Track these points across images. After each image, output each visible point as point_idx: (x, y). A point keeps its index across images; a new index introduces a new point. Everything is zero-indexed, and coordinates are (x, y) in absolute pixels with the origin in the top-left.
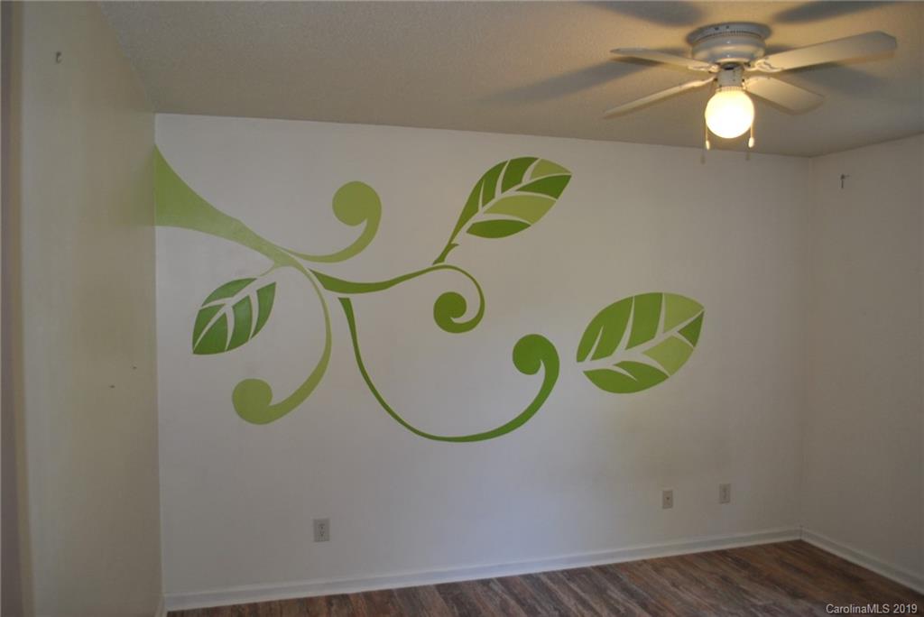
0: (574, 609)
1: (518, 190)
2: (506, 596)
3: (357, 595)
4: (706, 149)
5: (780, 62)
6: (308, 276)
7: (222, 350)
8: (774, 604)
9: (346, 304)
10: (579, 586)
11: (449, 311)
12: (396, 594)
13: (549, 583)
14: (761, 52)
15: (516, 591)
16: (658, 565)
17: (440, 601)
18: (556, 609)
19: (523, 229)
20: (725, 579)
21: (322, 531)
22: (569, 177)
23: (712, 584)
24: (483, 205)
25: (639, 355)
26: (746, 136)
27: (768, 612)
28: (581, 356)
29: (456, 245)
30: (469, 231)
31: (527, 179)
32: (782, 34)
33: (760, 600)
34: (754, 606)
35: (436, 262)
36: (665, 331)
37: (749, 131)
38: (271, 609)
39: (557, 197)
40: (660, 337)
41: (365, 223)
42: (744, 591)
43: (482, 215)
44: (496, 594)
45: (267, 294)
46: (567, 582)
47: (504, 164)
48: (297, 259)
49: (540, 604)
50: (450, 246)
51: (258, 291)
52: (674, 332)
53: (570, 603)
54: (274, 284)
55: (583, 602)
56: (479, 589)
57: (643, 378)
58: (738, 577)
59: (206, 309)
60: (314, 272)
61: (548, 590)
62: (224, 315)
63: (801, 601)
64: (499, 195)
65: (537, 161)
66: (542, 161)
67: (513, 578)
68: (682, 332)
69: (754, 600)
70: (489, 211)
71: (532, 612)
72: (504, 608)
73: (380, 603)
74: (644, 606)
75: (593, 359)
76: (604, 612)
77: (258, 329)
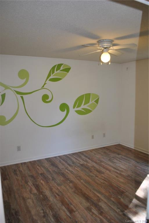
1: (60, 71)
2: (60, 159)
3: (28, 162)
4: (101, 65)
5: (115, 48)
6: (13, 91)
8: (115, 156)
9: (22, 97)
10: (75, 156)
11: (45, 98)
12: (36, 161)
13: (69, 156)
14: (112, 45)
15: (62, 158)
16: (91, 151)
17: (46, 162)
18: (71, 161)
19: (61, 80)
20: (105, 152)
21: (19, 149)
22: (70, 68)
23: (102, 154)
25: (86, 107)
26: (109, 62)
27: (113, 158)
28: (74, 108)
29: (46, 84)
30: (49, 80)
31: (61, 69)
32: (116, 42)
34: (111, 157)
35: (42, 87)
36: (91, 101)
38: (9, 167)
39: (68, 72)
40: (90, 103)
41: (25, 79)
42: (109, 154)
44: (58, 159)
46: (73, 155)
47: (56, 65)
48: (10, 87)
49: (68, 160)
50: (45, 84)
51: (2, 95)
52: (93, 101)
53: (74, 160)
54: (5, 94)
55: (77, 159)
56: (54, 158)
57: (87, 111)
58: (107, 152)
60: (15, 91)
61: (69, 157)
63: (120, 155)
64: (55, 72)
65: (63, 65)
66: (65, 64)
67: (61, 156)
68: (95, 101)
69: (111, 156)
70: (53, 76)
71: (66, 162)
72: (60, 162)
73: (33, 163)
74: (89, 159)
75: (77, 108)
76: (81, 161)
77: (2, 104)
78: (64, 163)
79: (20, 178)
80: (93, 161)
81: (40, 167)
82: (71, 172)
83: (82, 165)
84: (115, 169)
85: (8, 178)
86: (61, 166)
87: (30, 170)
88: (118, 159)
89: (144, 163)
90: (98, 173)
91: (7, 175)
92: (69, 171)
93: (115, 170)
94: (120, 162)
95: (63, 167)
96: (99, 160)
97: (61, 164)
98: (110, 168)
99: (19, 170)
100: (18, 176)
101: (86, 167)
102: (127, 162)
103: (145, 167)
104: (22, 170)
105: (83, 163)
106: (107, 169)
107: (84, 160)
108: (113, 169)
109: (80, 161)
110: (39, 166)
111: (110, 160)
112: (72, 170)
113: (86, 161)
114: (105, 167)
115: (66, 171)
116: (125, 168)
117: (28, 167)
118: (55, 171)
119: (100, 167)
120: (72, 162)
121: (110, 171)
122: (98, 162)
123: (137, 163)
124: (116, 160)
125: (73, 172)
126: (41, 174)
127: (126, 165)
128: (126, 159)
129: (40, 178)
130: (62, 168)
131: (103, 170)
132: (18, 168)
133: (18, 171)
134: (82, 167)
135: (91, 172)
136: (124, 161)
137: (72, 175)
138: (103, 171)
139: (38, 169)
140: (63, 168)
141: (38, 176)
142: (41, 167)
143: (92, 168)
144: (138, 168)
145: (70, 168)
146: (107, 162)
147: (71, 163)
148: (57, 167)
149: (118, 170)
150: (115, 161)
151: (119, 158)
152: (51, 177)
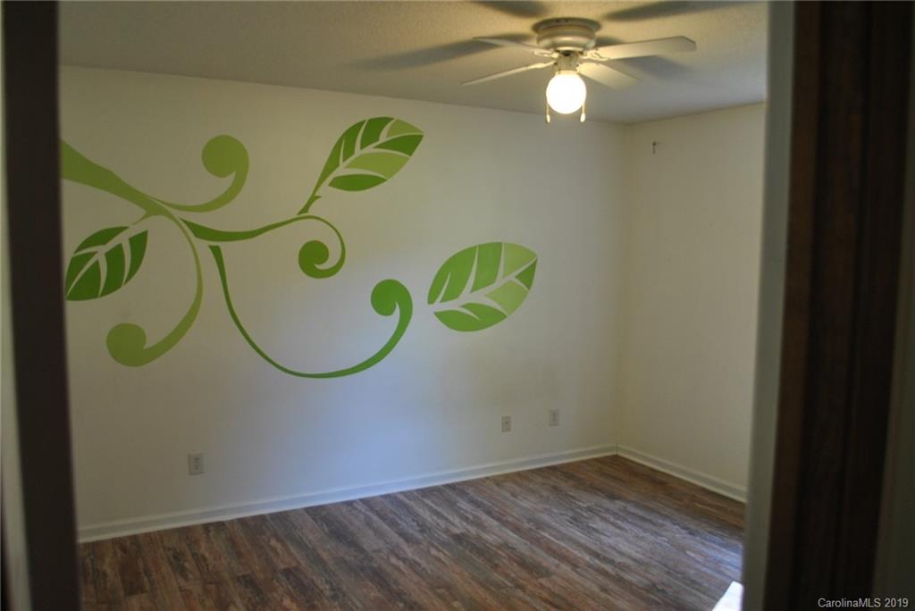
0: (429, 519)
1: (377, 147)
2: (369, 514)
3: (232, 522)
4: (546, 122)
5: (608, 53)
6: (180, 225)
7: (95, 297)
8: (596, 505)
9: (216, 252)
10: (433, 502)
11: (313, 258)
12: (268, 518)
13: (407, 501)
14: (593, 43)
15: (377, 509)
16: (499, 481)
17: (310, 521)
18: (413, 520)
19: (379, 183)
20: (555, 488)
21: (195, 464)
22: (420, 137)
23: (545, 493)
24: (344, 160)
25: (482, 298)
26: (579, 113)
27: (591, 511)
28: (431, 300)
29: (318, 197)
30: (331, 184)
31: (383, 138)
32: (610, 29)
33: (584, 503)
34: (579, 507)
35: (300, 213)
36: (504, 277)
37: (581, 108)
38: (151, 539)
39: (410, 154)
40: (500, 281)
41: (233, 175)
42: (572, 497)
43: (342, 170)
44: (360, 511)
45: (139, 242)
46: (421, 498)
47: (362, 123)
49: (400, 518)
50: (314, 198)
51: (130, 240)
52: (512, 277)
53: (426, 515)
54: (145, 234)
55: (438, 514)
56: (344, 509)
57: (485, 317)
58: (563, 485)
59: (80, 256)
60: (185, 222)
62: (97, 263)
63: (617, 502)
64: (358, 151)
65: (392, 122)
66: (397, 121)
67: (373, 498)
68: (518, 277)
69: (581, 504)
70: (347, 167)
71: (393, 524)
72: (369, 523)
73: (255, 526)
74: (489, 513)
75: (443, 300)
76: (457, 521)
77: (130, 277)
78: (385, 527)
79: (196, 588)
80: (505, 523)
81: (283, 544)
82: (413, 565)
83: (459, 538)
84: (597, 556)
85: (148, 587)
86: (369, 541)
87: (239, 555)
88: (607, 516)
89: (716, 535)
90: (524, 574)
91: (142, 571)
92: (404, 560)
93: (597, 562)
94: (618, 531)
95: (381, 544)
96: (529, 521)
97: (370, 533)
98: (578, 553)
99: (194, 555)
100: (190, 576)
101: (474, 548)
102: (645, 530)
103: (720, 551)
104: (207, 555)
105: (463, 531)
106: (563, 558)
107: (467, 519)
108: (587, 558)
109: (453, 524)
110: (279, 540)
111: (576, 520)
112: (417, 559)
113: (478, 524)
114: (554, 547)
115: (393, 560)
116: (639, 556)
117: (232, 541)
118: (345, 562)
119: (535, 548)
120: (418, 525)
121: (574, 565)
122: (527, 526)
123: (689, 536)
124: (603, 519)
125: (419, 565)
126: (288, 572)
127: (642, 543)
128: (643, 519)
129: (281, 590)
130: (376, 547)
131: (549, 562)
132: (189, 545)
133: (190, 557)
134: (460, 547)
135: (495, 567)
136: (636, 525)
137: (416, 578)
138: (545, 564)
139: (274, 549)
140: (379, 551)
141: (272, 579)
142: (288, 543)
143: (500, 552)
144: (693, 555)
145: (409, 551)
146: (562, 529)
147: (411, 531)
148: (354, 544)
149: (611, 562)
150: (599, 524)
151: (615, 514)
152: (328, 587)
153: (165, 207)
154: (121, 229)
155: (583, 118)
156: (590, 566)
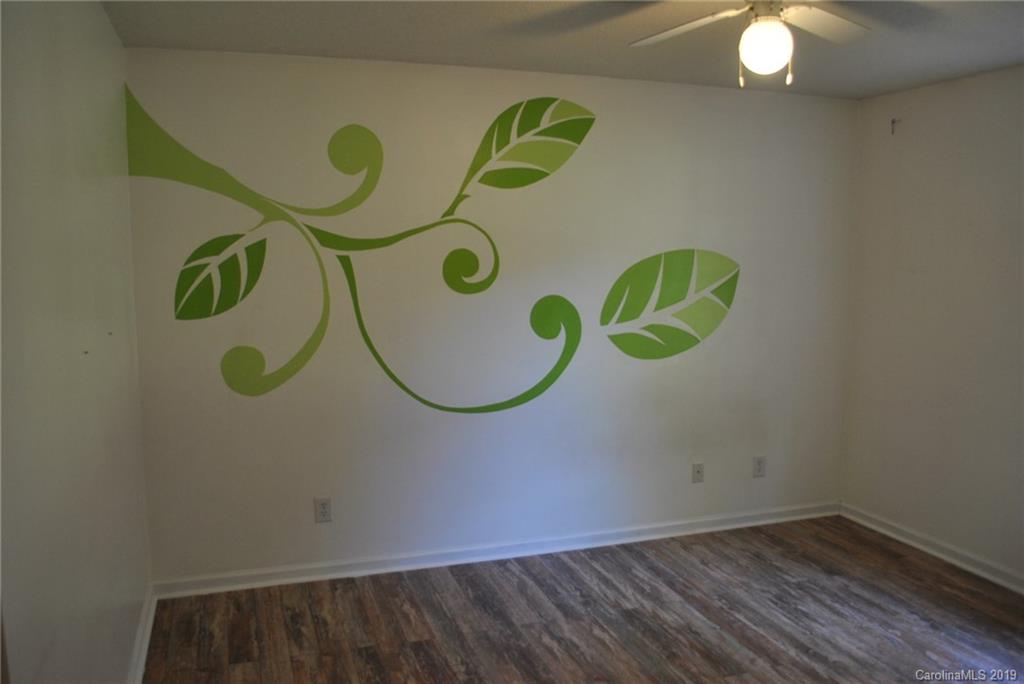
0: (596, 589)
1: (536, 134)
2: (524, 577)
3: (364, 578)
4: (739, 87)
6: (300, 229)
7: (207, 314)
8: (809, 581)
9: (346, 263)
10: (602, 566)
11: (460, 270)
12: (405, 577)
13: (572, 564)
15: (534, 572)
16: (687, 543)
17: (453, 583)
18: (576, 589)
19: (540, 178)
20: (758, 556)
21: (322, 510)
22: (591, 121)
23: (743, 562)
24: (498, 150)
25: (669, 318)
26: (784, 72)
27: (800, 589)
28: (605, 319)
29: (466, 196)
30: (481, 181)
31: (546, 122)
33: (793, 577)
34: (787, 583)
35: (444, 216)
36: (696, 292)
37: (787, 67)
38: (270, 595)
39: (579, 143)
40: (692, 297)
41: (364, 172)
42: (777, 568)
43: (496, 163)
44: (513, 574)
45: (257, 252)
46: (589, 560)
47: (522, 103)
49: (560, 584)
50: (460, 198)
51: (247, 249)
52: (707, 293)
53: (593, 583)
54: (264, 241)
55: (606, 582)
56: (495, 570)
57: (672, 342)
58: (770, 553)
59: (187, 269)
60: (308, 226)
61: (569, 570)
62: (209, 276)
63: (836, 577)
64: (514, 140)
65: (556, 103)
66: (563, 101)
67: (532, 558)
68: (714, 292)
69: (786, 577)
70: (503, 158)
71: (552, 593)
72: (522, 589)
73: (388, 586)
74: (671, 585)
75: (618, 322)
76: (629, 592)
77: (247, 291)
78: (541, 595)
79: (309, 658)
80: (689, 599)
81: (418, 610)
82: (570, 647)
83: (630, 616)
84: (805, 650)
85: (256, 653)
86: (520, 613)
87: (366, 621)
88: (823, 597)
89: (968, 631)
90: (707, 668)
91: (253, 633)
92: (560, 640)
93: (806, 659)
94: (835, 618)
95: (533, 617)
96: (721, 597)
97: (523, 602)
98: (780, 645)
99: (315, 616)
100: (306, 644)
101: (649, 631)
102: (872, 619)
103: (974, 656)
104: (329, 618)
105: (637, 606)
106: (761, 650)
107: (642, 591)
108: (792, 652)
109: (624, 597)
110: (414, 604)
111: (781, 600)
112: (575, 640)
113: (655, 597)
114: (750, 634)
115: (546, 639)
116: (861, 654)
117: (359, 602)
118: (488, 638)
119: (726, 635)
120: (582, 596)
121: (775, 660)
122: (718, 604)
123: (931, 631)
124: (816, 599)
125: (577, 647)
126: (418, 647)
127: (866, 637)
128: (870, 603)
129: (406, 669)
130: (526, 621)
131: (741, 653)
132: (310, 606)
133: (309, 619)
134: (630, 628)
135: (672, 657)
136: (860, 611)
137: (571, 666)
138: (736, 657)
139: (406, 616)
140: (530, 626)
141: (399, 654)
142: (424, 610)
143: (680, 637)
144: (934, 657)
145: (567, 629)
146: (763, 611)
147: (572, 603)
148: (501, 615)
149: (823, 660)
150: (810, 607)
151: (833, 596)
152: (463, 669)
153: (287, 211)
154: (236, 237)
155: (789, 80)
156: (795, 663)
